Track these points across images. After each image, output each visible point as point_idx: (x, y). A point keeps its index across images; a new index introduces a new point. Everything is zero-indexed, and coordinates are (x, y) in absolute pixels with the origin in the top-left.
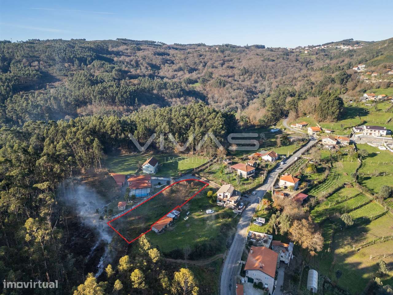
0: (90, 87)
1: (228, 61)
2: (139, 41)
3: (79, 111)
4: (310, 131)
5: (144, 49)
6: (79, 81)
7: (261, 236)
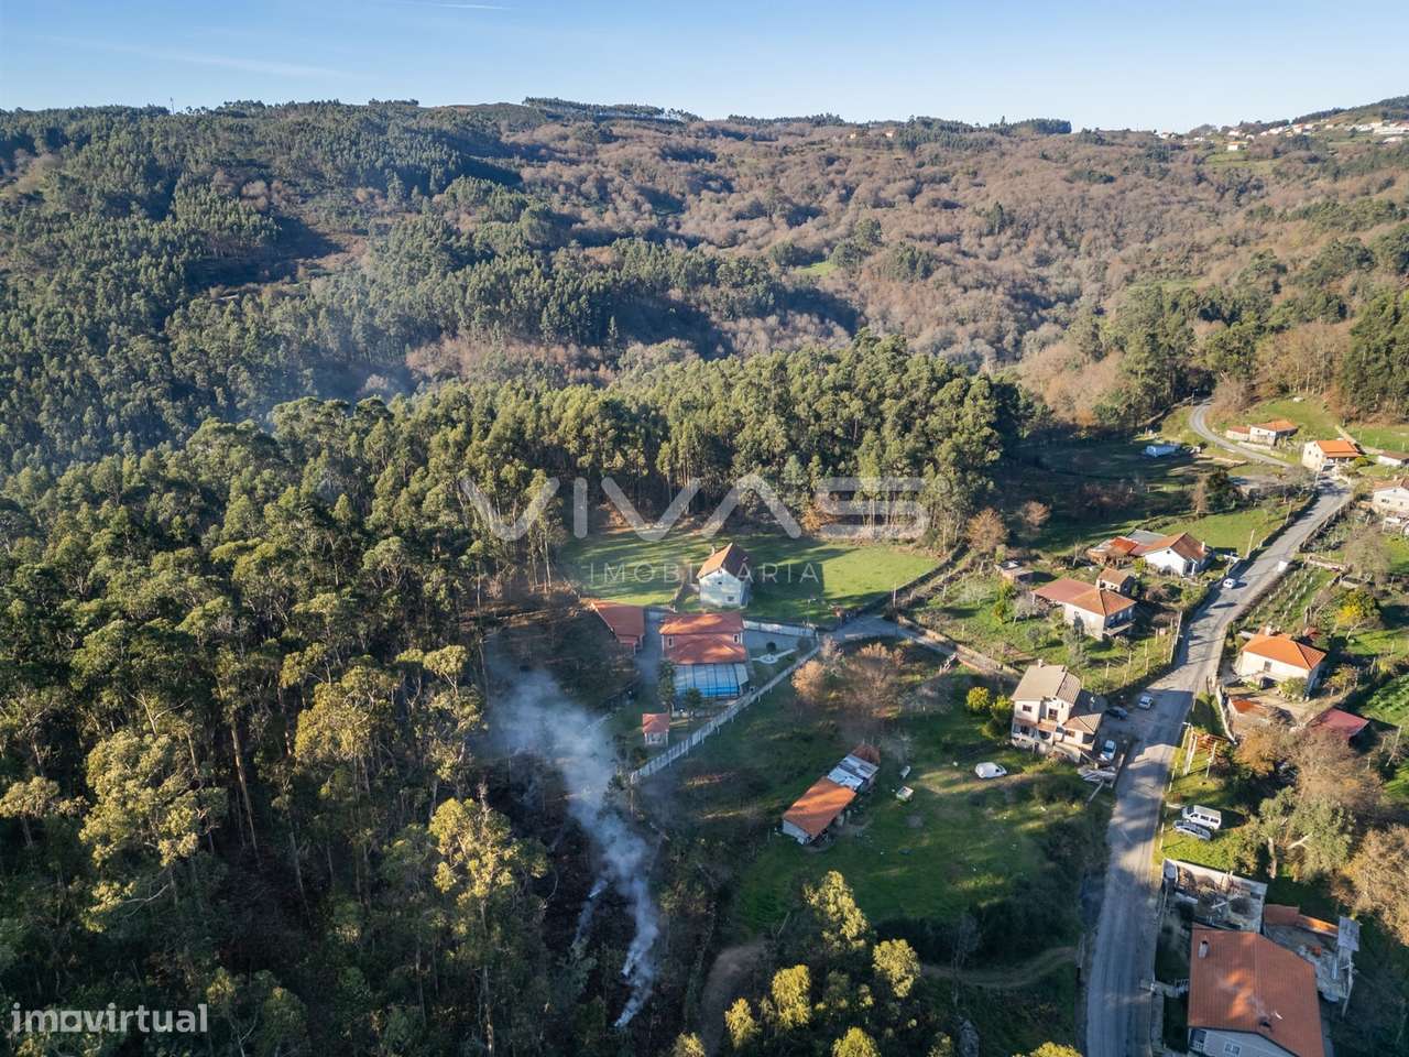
0: (450, 274)
1: (933, 180)
2: (604, 109)
3: (412, 358)
4: (1313, 456)
5: (625, 138)
6: (408, 252)
7: (1218, 881)
